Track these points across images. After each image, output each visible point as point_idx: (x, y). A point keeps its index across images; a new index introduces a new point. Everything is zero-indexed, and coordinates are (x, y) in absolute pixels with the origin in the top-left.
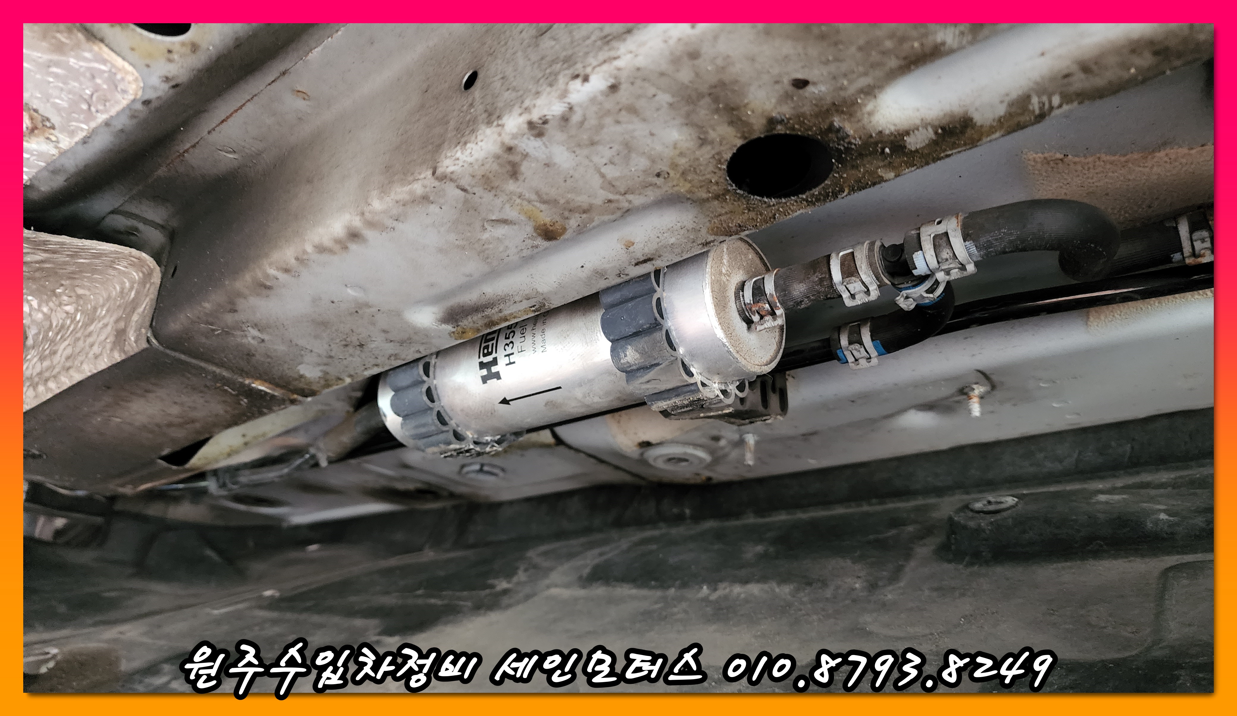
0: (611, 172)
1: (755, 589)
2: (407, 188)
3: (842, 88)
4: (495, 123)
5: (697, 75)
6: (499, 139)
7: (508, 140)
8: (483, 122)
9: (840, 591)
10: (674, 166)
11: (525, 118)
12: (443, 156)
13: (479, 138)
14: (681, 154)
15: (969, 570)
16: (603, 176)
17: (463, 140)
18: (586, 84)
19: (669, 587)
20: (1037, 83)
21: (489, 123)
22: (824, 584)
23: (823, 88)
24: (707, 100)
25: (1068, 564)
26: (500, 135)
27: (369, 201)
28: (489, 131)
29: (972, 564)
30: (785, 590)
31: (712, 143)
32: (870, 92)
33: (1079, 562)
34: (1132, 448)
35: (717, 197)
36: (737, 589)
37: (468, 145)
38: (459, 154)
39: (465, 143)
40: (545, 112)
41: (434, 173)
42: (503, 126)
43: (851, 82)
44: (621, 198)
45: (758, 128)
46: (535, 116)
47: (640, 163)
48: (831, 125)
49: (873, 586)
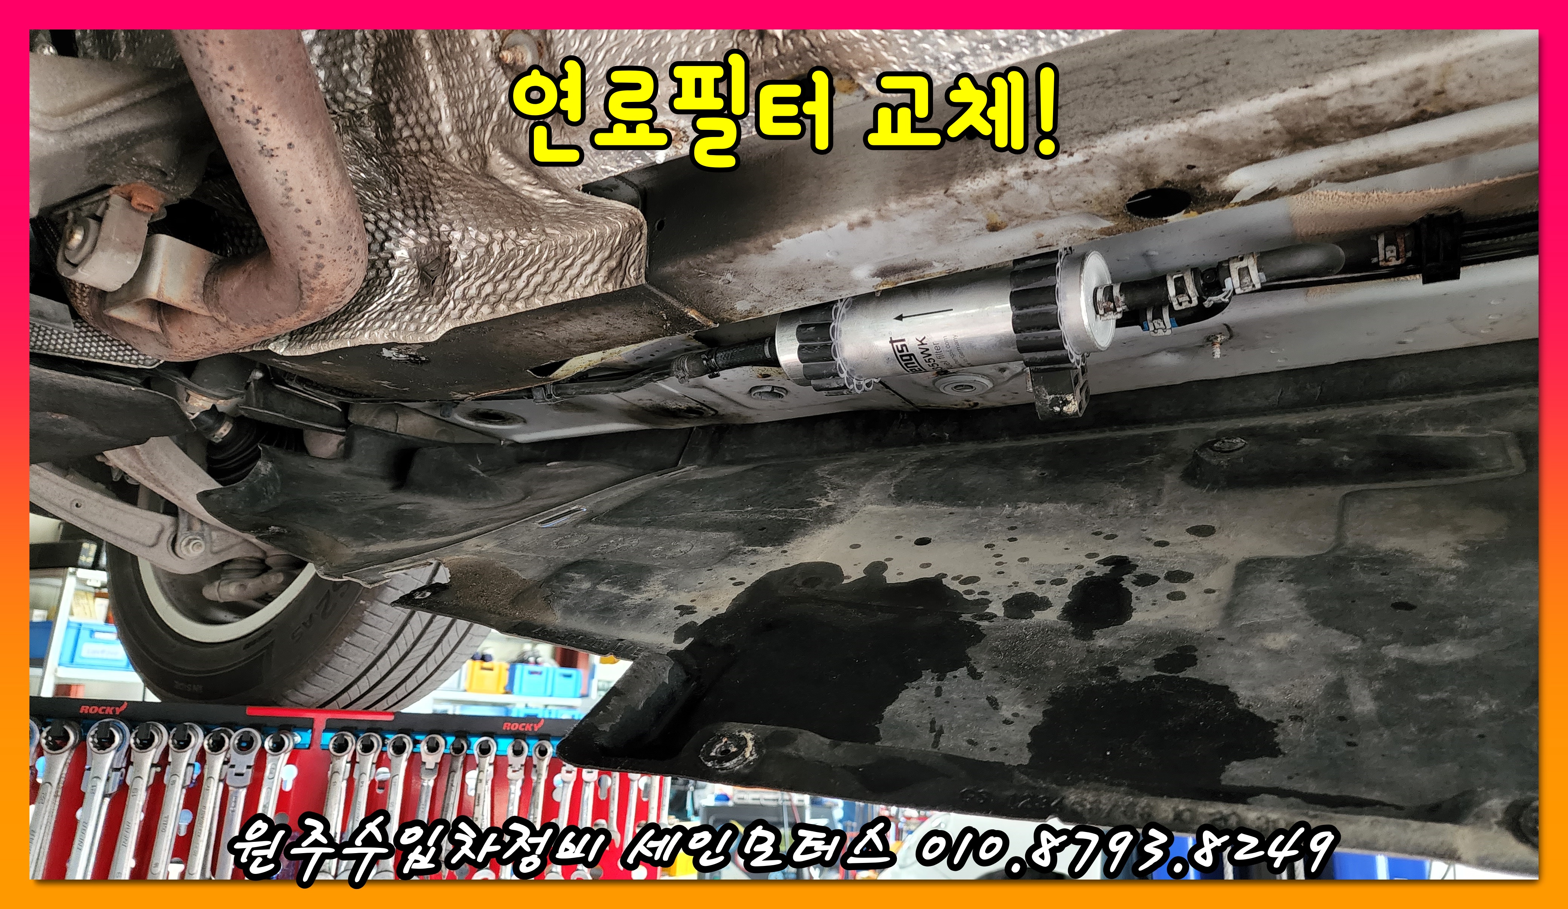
0: (1056, 199)
1: (1050, 507)
2: (921, 199)
3: (1213, 170)
4: (1000, 169)
5: (1137, 159)
6: (1001, 179)
7: (1006, 180)
8: (989, 166)
9: (1119, 510)
10: (1097, 198)
11: (1024, 169)
12: (955, 183)
13: (987, 176)
14: (1106, 193)
15: (1211, 493)
16: (1051, 200)
17: (973, 175)
18: (1071, 158)
19: (976, 505)
20: (1316, 175)
21: (995, 168)
22: (1105, 504)
23: (1202, 170)
24: (1136, 170)
25: (1280, 490)
26: (1003, 176)
27: (887, 202)
28: (994, 173)
29: (1213, 489)
30: (1075, 509)
31: (1126, 189)
32: (1227, 173)
33: (1287, 489)
34: (1321, 389)
35: (1113, 215)
36: (1035, 508)
37: (977, 179)
38: (969, 184)
39: (975, 178)
40: (1039, 168)
41: (945, 192)
42: (1006, 172)
43: (1218, 168)
44: (1054, 211)
45: (1157, 183)
46: (1030, 170)
47: (1079, 195)
48: (1199, 186)
49: (1143, 507)
